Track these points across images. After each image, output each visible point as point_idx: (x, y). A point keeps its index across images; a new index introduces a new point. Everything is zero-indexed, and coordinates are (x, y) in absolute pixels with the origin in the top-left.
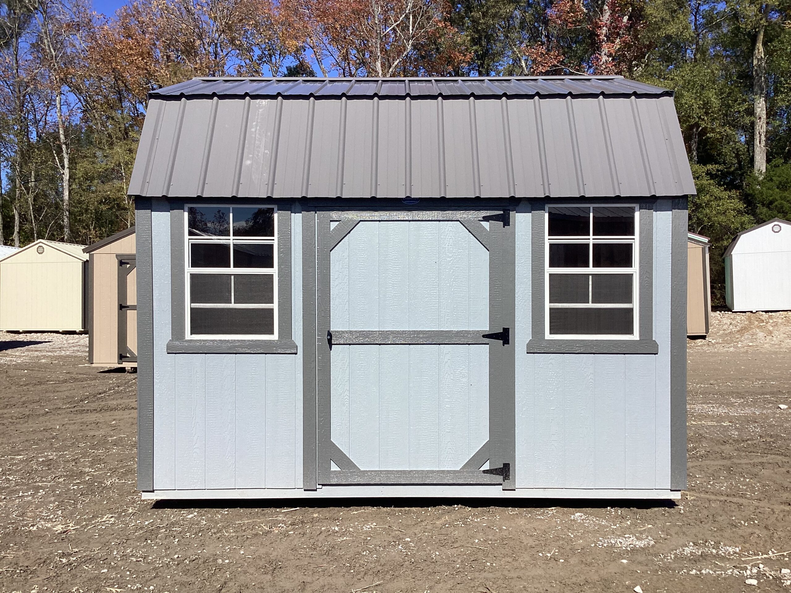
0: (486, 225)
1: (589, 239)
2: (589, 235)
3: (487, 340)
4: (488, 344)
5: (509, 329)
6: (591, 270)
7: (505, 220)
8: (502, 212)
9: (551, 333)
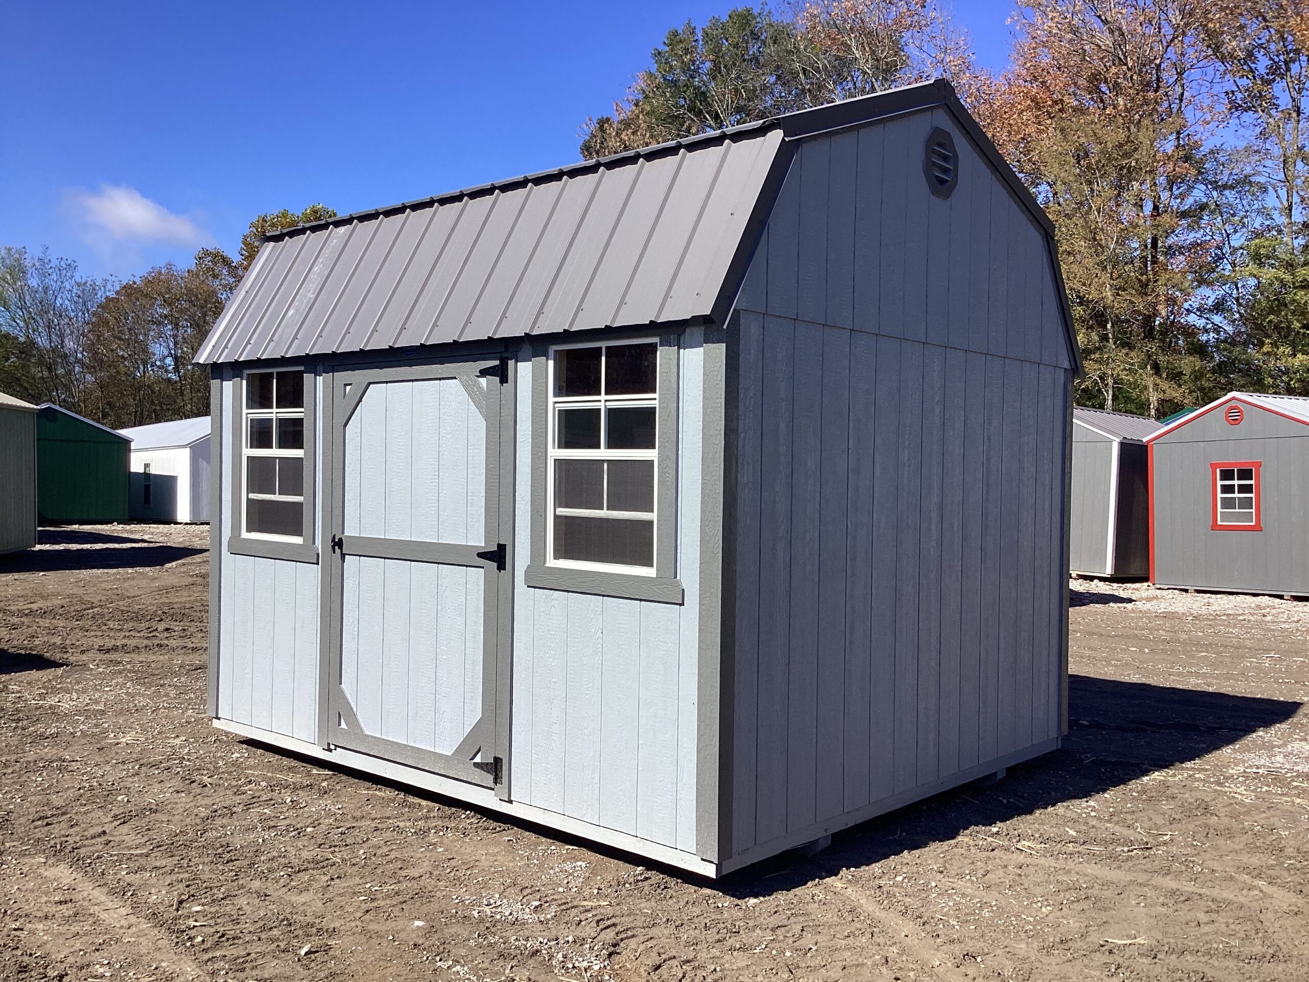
0: (483, 381)
1: (600, 401)
2: (599, 394)
3: (482, 561)
4: (483, 568)
5: (505, 545)
6: (603, 453)
7: (501, 374)
8: (497, 362)
9: (556, 558)
